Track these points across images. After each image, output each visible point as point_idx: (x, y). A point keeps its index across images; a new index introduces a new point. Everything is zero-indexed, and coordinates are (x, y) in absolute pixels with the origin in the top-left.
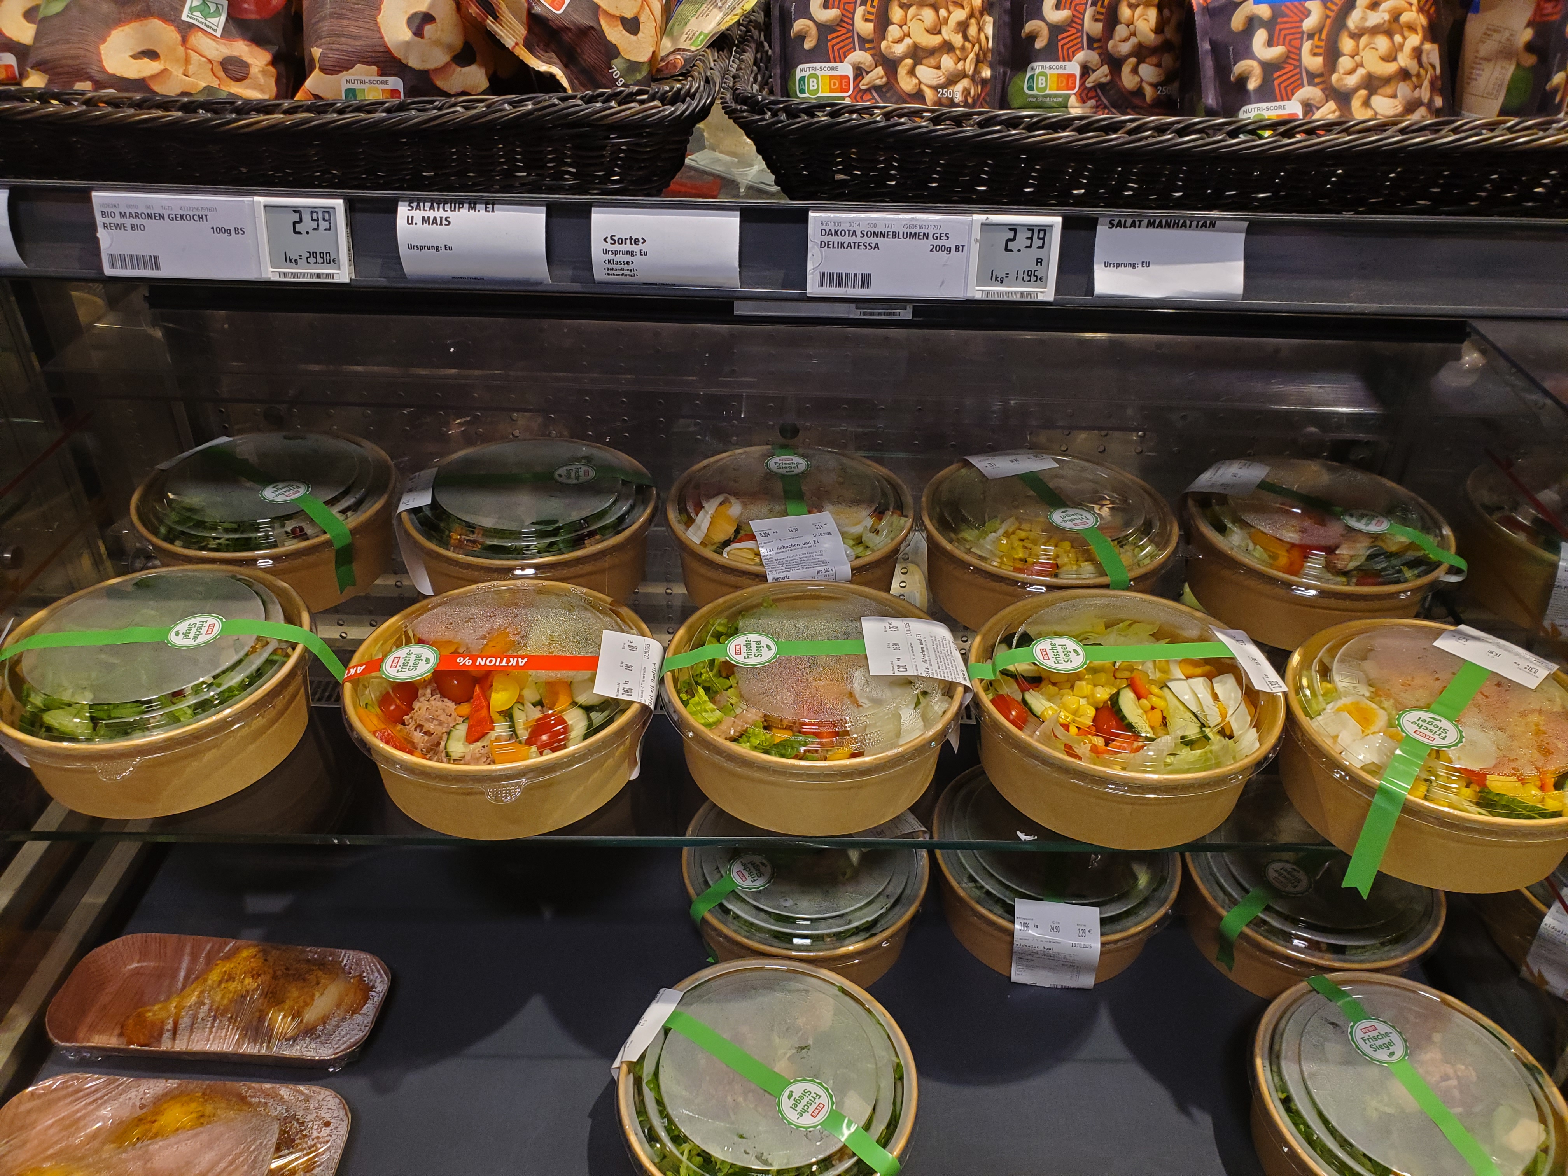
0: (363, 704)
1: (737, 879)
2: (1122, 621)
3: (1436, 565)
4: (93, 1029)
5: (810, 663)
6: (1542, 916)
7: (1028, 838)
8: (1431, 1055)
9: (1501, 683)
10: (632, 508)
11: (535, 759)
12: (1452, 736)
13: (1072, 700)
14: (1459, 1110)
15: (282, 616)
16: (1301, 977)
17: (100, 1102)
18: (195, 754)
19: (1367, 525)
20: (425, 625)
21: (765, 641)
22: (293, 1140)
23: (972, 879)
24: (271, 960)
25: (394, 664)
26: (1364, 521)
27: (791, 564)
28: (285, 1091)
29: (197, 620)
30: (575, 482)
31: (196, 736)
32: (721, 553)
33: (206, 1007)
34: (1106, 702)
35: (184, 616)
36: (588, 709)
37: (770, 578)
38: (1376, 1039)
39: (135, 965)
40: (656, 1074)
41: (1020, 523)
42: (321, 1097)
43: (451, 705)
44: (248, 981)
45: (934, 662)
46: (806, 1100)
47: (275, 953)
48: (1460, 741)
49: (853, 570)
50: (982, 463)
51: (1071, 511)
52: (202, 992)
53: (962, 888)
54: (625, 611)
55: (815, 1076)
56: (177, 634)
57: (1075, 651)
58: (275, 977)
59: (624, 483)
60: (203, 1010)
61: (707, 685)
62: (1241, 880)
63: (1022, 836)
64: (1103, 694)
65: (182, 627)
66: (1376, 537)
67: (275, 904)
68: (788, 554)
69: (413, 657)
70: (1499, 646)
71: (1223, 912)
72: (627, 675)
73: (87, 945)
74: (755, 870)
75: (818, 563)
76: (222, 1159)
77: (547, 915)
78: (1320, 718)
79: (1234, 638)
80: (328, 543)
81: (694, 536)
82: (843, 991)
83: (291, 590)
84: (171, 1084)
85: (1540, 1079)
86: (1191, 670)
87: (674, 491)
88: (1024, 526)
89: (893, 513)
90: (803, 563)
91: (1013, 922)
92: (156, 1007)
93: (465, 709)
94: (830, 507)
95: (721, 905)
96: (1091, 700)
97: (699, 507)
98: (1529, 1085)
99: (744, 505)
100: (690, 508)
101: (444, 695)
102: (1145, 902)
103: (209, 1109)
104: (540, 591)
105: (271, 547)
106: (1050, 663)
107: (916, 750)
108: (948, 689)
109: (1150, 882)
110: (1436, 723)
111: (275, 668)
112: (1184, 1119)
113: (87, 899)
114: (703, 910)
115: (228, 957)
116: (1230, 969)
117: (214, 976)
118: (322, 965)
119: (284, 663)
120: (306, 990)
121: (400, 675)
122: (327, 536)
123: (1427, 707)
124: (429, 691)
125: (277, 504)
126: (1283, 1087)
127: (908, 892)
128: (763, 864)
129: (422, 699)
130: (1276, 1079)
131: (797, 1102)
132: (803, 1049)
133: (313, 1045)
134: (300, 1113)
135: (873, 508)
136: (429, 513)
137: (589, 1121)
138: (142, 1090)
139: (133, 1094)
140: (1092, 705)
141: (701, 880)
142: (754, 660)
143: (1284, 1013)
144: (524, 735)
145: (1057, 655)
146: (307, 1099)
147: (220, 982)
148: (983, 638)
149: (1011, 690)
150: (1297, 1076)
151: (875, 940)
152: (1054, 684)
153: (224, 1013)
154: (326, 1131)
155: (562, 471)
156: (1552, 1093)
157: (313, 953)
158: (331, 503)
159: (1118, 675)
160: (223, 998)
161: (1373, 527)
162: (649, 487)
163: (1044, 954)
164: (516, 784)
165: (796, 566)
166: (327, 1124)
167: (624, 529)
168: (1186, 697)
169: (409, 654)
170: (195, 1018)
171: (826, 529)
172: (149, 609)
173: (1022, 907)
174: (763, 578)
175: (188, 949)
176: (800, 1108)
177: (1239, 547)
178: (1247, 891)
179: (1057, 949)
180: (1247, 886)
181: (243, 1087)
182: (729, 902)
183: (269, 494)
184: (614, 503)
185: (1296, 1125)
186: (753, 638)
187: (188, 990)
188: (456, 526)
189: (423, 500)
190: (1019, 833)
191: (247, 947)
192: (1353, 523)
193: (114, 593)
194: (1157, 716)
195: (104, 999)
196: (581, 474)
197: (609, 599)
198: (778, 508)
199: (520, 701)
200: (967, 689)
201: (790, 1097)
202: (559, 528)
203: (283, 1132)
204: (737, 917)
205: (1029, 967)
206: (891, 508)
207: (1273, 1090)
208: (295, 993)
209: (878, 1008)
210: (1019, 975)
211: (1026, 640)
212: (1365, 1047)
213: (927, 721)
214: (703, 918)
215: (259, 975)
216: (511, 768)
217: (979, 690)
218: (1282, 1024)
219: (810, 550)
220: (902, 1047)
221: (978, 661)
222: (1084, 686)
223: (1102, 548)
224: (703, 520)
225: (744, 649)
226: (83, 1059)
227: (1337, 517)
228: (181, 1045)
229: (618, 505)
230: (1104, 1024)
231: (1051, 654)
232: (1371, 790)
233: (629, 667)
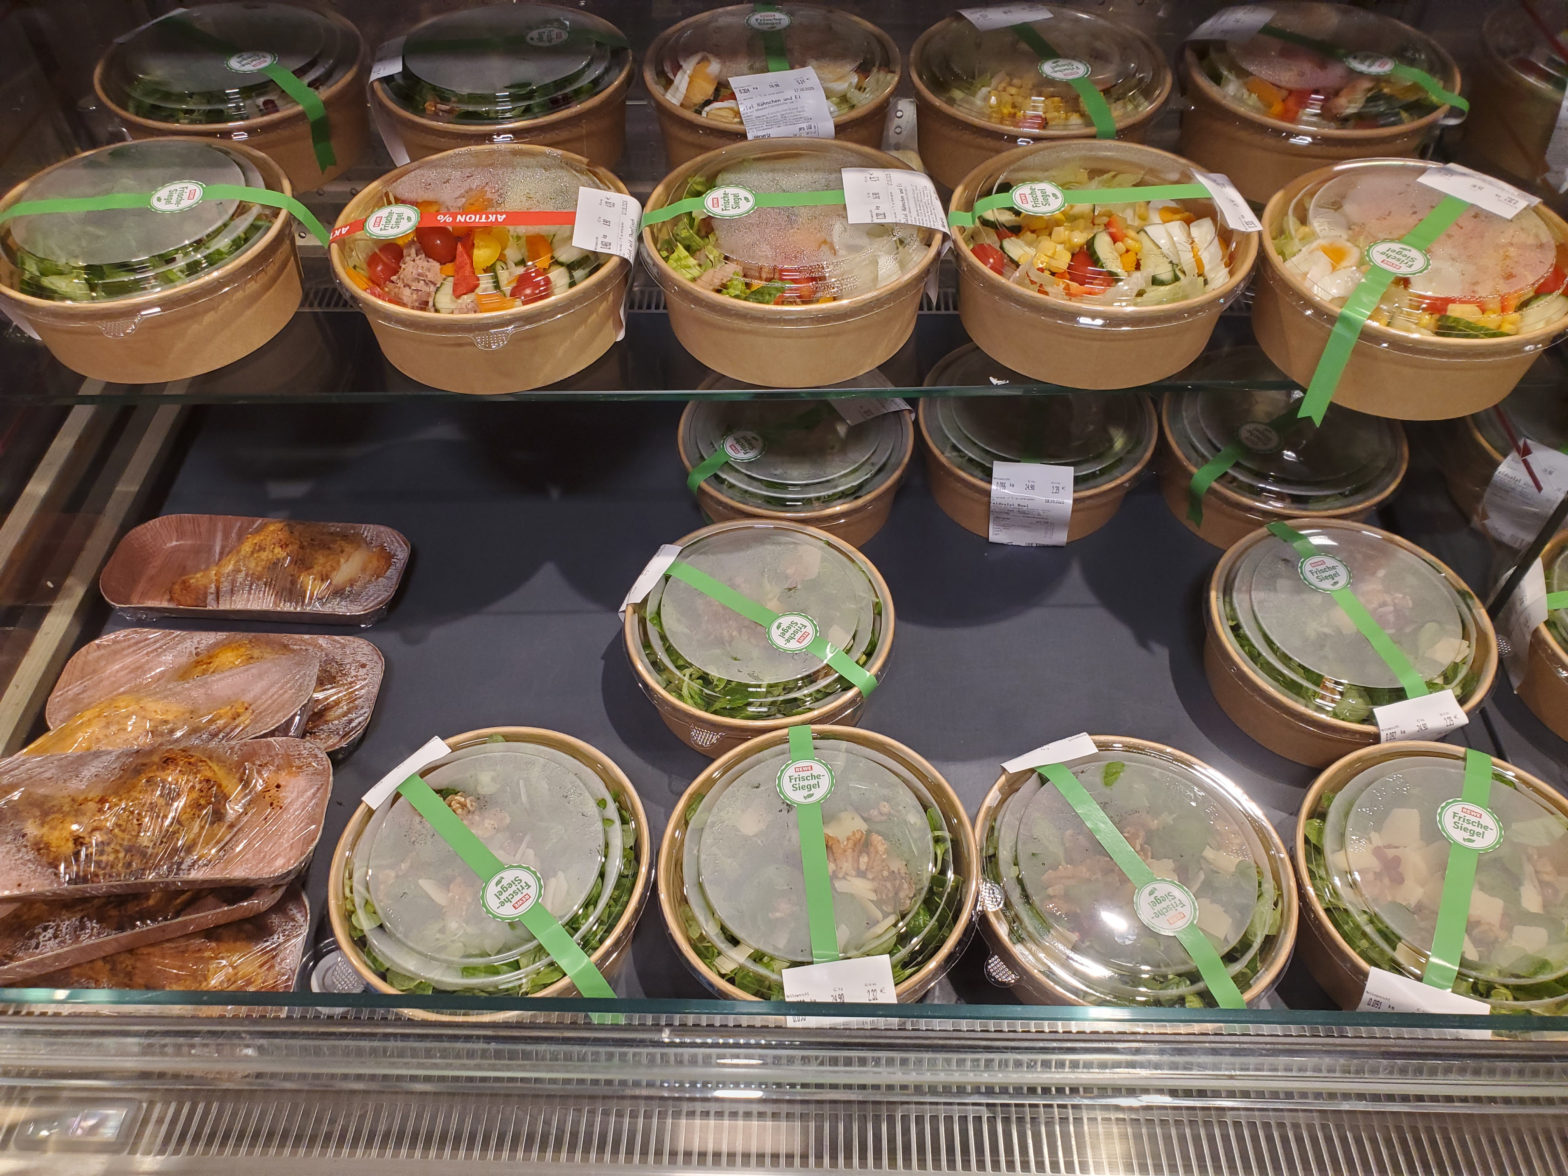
0: (351, 266)
1: (730, 452)
2: (1108, 172)
3: (1434, 108)
4: (144, 595)
5: (790, 215)
6: (1496, 465)
7: (1000, 382)
8: (1373, 586)
9: (1478, 214)
10: (607, 71)
11: (519, 308)
12: (1419, 261)
13: (1047, 245)
14: (1392, 631)
15: (262, 183)
16: (1260, 525)
17: (159, 652)
18: (194, 316)
19: (1370, 66)
20: (404, 187)
21: (743, 193)
22: (335, 677)
23: (955, 448)
24: (296, 534)
25: (377, 223)
26: (1367, 63)
27: (772, 122)
28: (322, 641)
29: (177, 186)
30: (547, 44)
31: (191, 296)
32: (700, 113)
33: (243, 574)
34: (1081, 247)
35: (164, 183)
36: (571, 267)
37: (750, 136)
38: (1324, 571)
39: (174, 543)
40: (658, 613)
41: (1011, 80)
42: (356, 645)
43: (436, 265)
44: (278, 550)
45: (913, 210)
46: (793, 629)
47: (299, 528)
48: (1426, 268)
49: (836, 127)
50: (973, 16)
51: (1062, 62)
52: (237, 561)
53: (944, 457)
54: (602, 171)
55: (802, 611)
56: (159, 199)
57: (1054, 195)
58: (302, 547)
59: (598, 44)
60: (240, 577)
61: (687, 243)
62: (1215, 442)
63: (994, 381)
64: (1079, 238)
65: (163, 192)
66: (1377, 79)
67: (296, 490)
68: (768, 111)
69: (395, 217)
70: (1484, 181)
71: (1193, 469)
72: (605, 230)
73: (125, 528)
74: (746, 443)
75: (798, 120)
76: (272, 686)
77: (555, 493)
78: (1294, 259)
79: (1215, 181)
80: (300, 117)
81: (674, 98)
82: (829, 544)
83: (270, 160)
84: (221, 636)
85: (1469, 602)
86: (1169, 216)
87: (650, 52)
88: (1016, 81)
89: (879, 70)
90: (784, 120)
91: (990, 483)
92: (198, 575)
93: (450, 267)
94: (814, 63)
95: (716, 476)
96: (1068, 245)
97: (677, 68)
98: (1458, 607)
99: (723, 63)
100: (667, 69)
101: (429, 255)
102: (1119, 462)
103: (256, 653)
104: (515, 153)
105: (242, 119)
106: (1028, 208)
107: (892, 293)
108: (927, 236)
109: (1126, 444)
110: (1405, 252)
111: (261, 231)
112: (1143, 652)
113: (120, 488)
114: (699, 479)
115: (258, 531)
116: (1199, 526)
117: (247, 548)
118: (345, 537)
119: (268, 228)
120: (331, 557)
121: (383, 233)
122: (300, 108)
123: (1399, 240)
124: (413, 251)
125: (244, 75)
126: (1233, 616)
127: (893, 460)
128: (754, 438)
129: (407, 259)
130: (1228, 609)
131: (785, 631)
132: (790, 590)
133: (343, 603)
134: (338, 658)
135: (858, 63)
136: (400, 81)
137: (602, 663)
138: (195, 641)
139: (188, 643)
140: (1068, 250)
141: (698, 456)
142: (731, 212)
143: (1239, 556)
144: (507, 289)
145: (1035, 199)
146: (343, 647)
147: (253, 553)
148: (965, 188)
149: (990, 239)
150: (1246, 605)
151: (860, 502)
152: (1033, 232)
153: (259, 578)
154: (362, 672)
155: (534, 34)
156: (1479, 613)
157: (336, 527)
158: (300, 73)
159: (1097, 221)
160: (257, 565)
161: (1376, 69)
162: (625, 49)
163: (1019, 512)
164: (503, 332)
165: (777, 123)
166: (363, 666)
167: (600, 92)
168: (1163, 241)
169: (391, 214)
170: (233, 582)
171: (808, 84)
172: (126, 178)
173: (1000, 469)
174: (743, 136)
175: (220, 526)
176: (787, 635)
177: (1234, 97)
178: (1219, 450)
179: (1032, 506)
180: (1219, 446)
181: (285, 638)
182: (723, 471)
183: (234, 63)
184: (588, 65)
185: (1242, 646)
186: (731, 190)
187: (223, 562)
188: (430, 96)
189: (394, 68)
190: (991, 379)
191: (273, 523)
192: (1358, 66)
193: (91, 164)
194: (1131, 259)
195: (151, 571)
196: (554, 36)
197: (585, 160)
198: (757, 65)
199: (502, 258)
200: (946, 237)
201: (778, 627)
202: (533, 91)
203: (323, 670)
204: (732, 486)
205: (1005, 526)
206: (877, 64)
207: (1224, 620)
208: (321, 560)
209: (860, 557)
210: (997, 535)
211: (1005, 188)
212: (1312, 579)
213: (902, 265)
214: (700, 488)
215: (287, 545)
216: (497, 317)
217: (956, 235)
218: (1238, 564)
219: (792, 106)
220: (881, 589)
221: (957, 209)
222: (1061, 232)
223: (1091, 101)
224: (682, 81)
225: (721, 202)
226: (139, 620)
227: (1340, 60)
228: (225, 605)
229: (593, 67)
230: (1075, 575)
231: (1030, 198)
232: (1332, 319)
233: (606, 222)
